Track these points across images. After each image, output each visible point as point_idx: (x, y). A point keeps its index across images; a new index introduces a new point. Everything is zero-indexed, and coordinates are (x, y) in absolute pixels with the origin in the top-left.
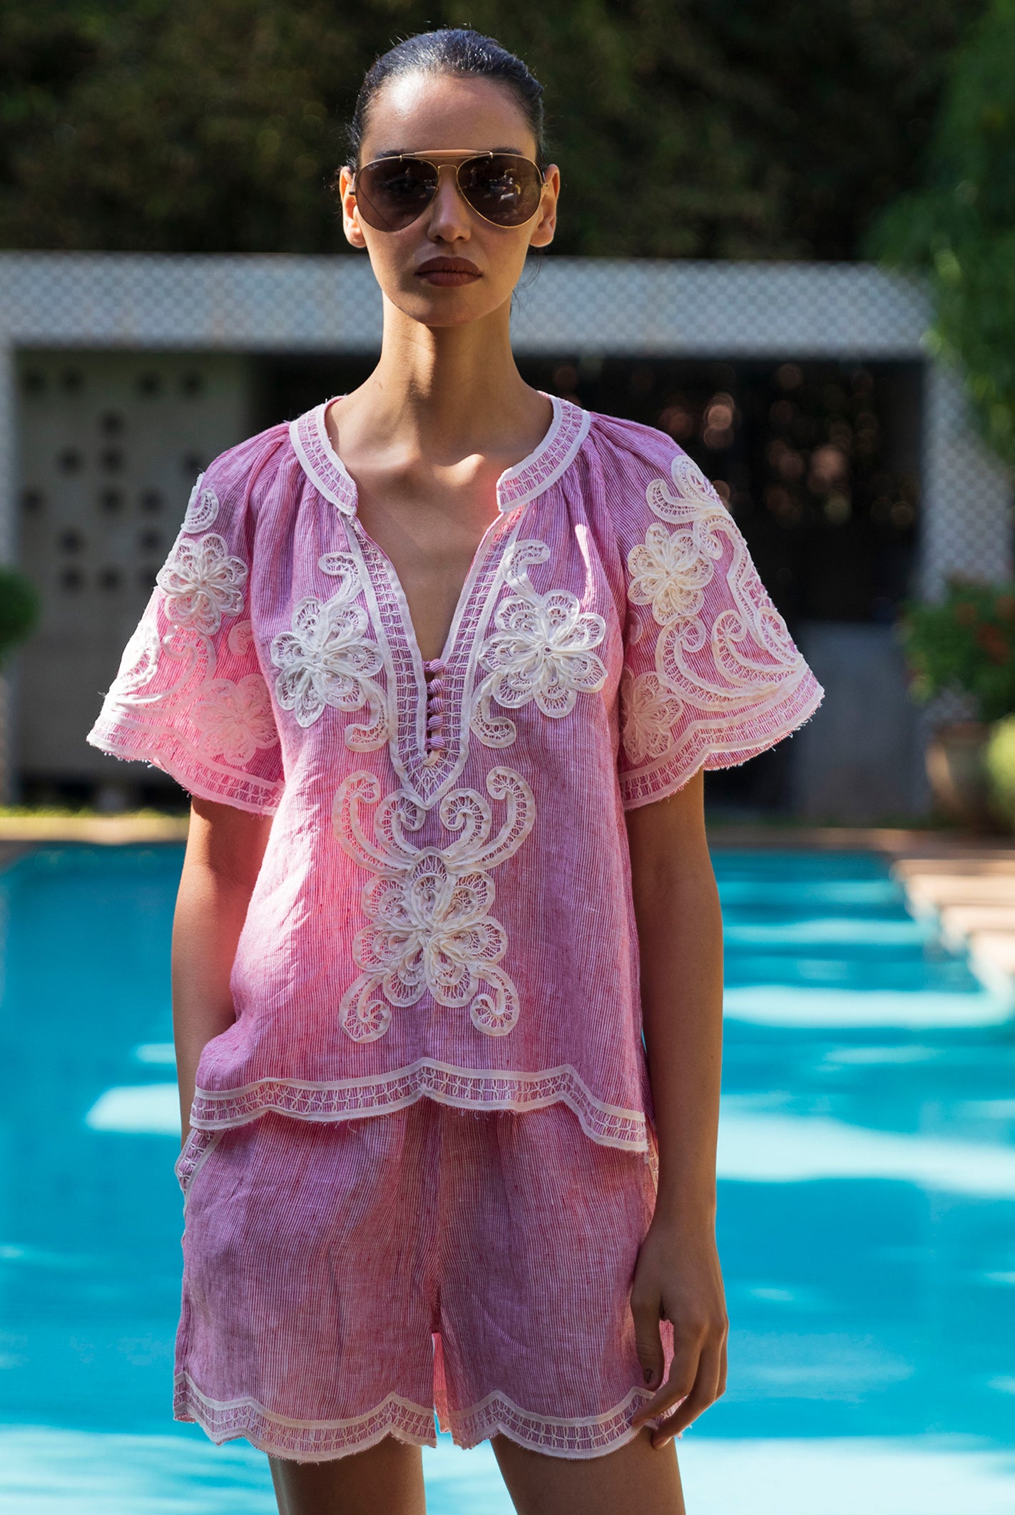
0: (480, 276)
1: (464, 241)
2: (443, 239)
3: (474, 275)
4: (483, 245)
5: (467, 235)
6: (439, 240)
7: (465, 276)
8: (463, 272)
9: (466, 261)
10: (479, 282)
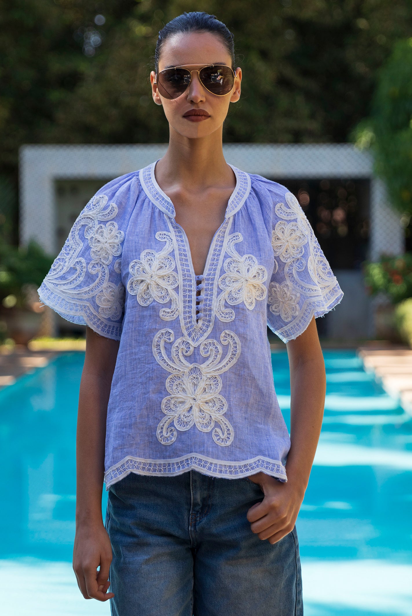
0: (210, 116)
1: (202, 102)
2: (194, 102)
3: (207, 116)
4: (210, 104)
5: (204, 99)
6: (192, 102)
7: (203, 117)
8: (202, 115)
9: (204, 111)
10: (209, 119)
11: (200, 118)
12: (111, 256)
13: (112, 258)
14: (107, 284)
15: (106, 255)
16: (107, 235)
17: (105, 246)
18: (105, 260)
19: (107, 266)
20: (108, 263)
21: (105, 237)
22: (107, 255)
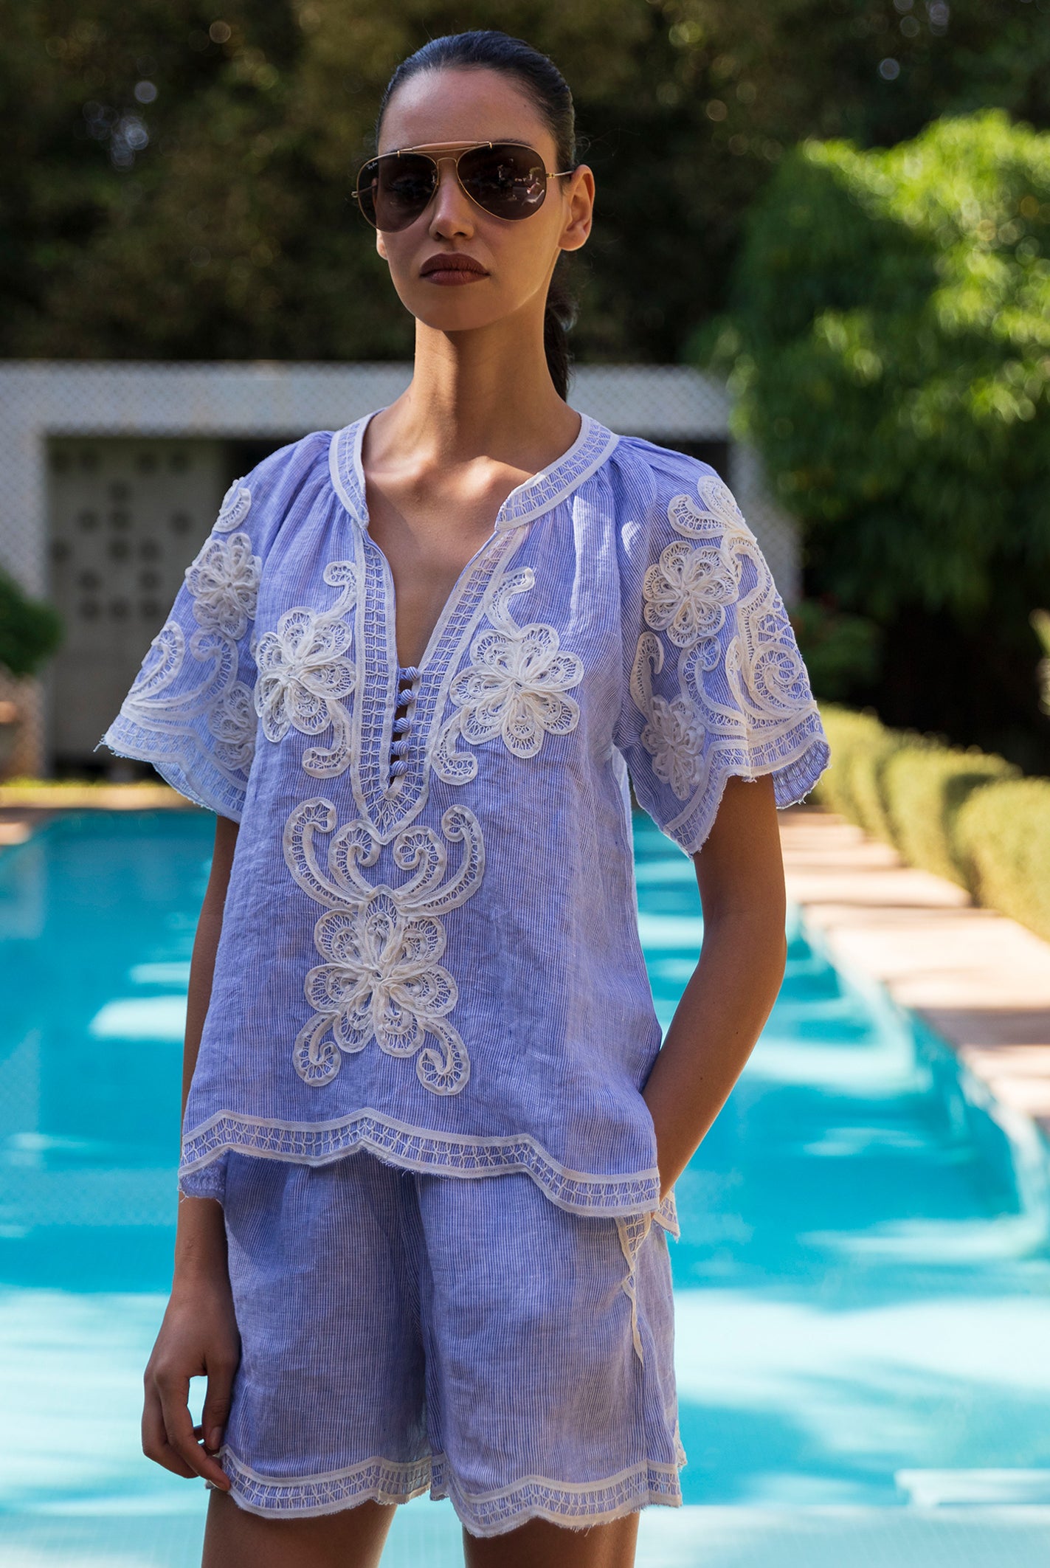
0: (486, 275)
1: (465, 237)
2: (443, 235)
3: (478, 274)
5: (469, 230)
6: (440, 237)
7: (469, 274)
8: (467, 270)
9: (469, 259)
10: (485, 282)
11: (458, 275)
12: (243, 618)
13: (246, 623)
14: (235, 686)
15: (231, 615)
16: (231, 566)
17: (228, 595)
18: (230, 626)
19: (235, 643)
20: (238, 636)
21: (227, 572)
22: (234, 614)
